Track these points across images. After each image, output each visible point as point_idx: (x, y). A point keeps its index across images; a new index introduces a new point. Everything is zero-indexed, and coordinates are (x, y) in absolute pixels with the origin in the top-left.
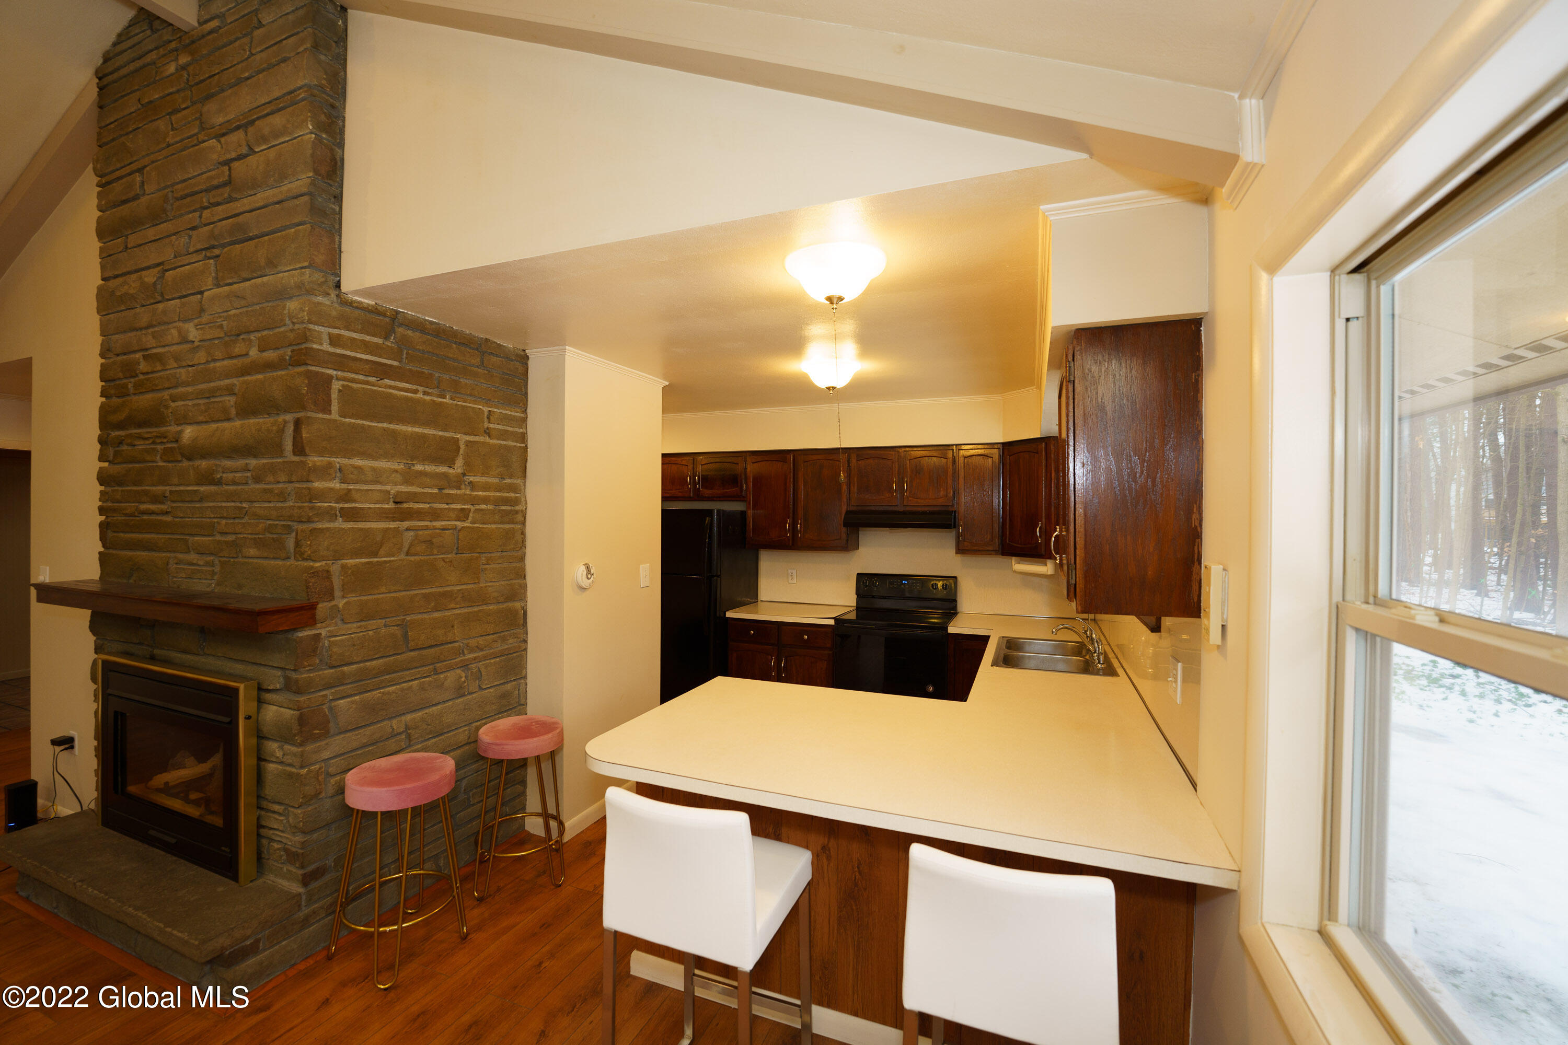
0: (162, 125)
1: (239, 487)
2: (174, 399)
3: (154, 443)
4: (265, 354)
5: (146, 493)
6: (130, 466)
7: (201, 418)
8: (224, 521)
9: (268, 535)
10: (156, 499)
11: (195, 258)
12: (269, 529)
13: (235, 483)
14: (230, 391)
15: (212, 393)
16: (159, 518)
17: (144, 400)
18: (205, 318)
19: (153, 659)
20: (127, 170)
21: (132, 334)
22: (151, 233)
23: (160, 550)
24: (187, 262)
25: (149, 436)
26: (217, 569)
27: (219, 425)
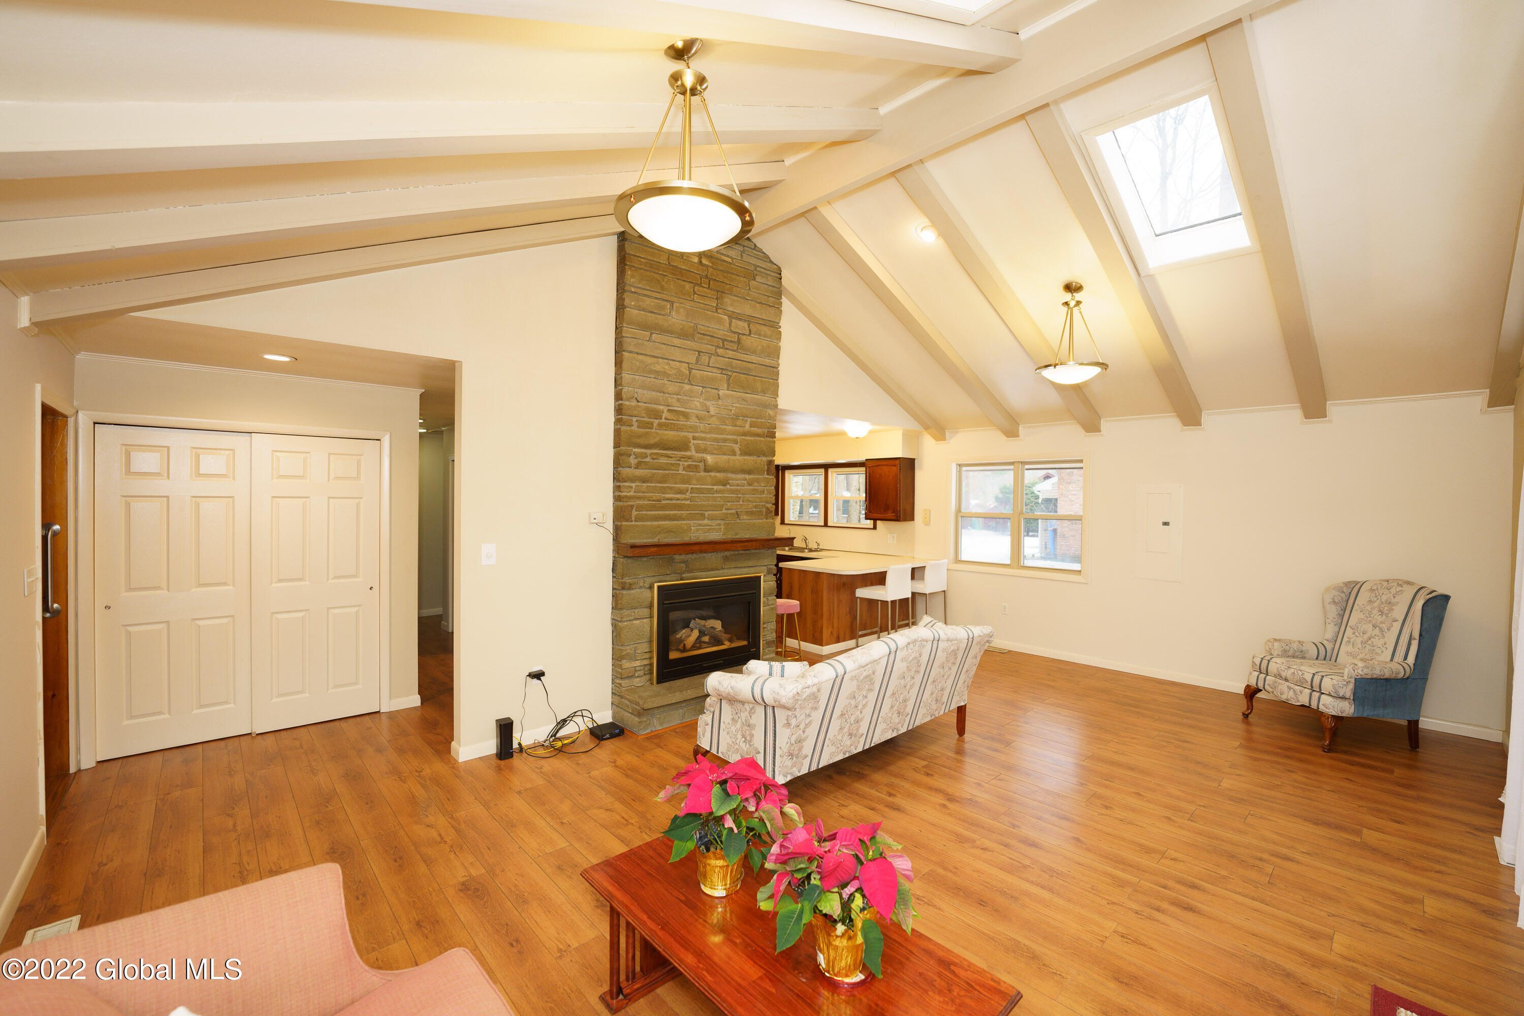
0: (688, 286)
1: (739, 488)
2: (694, 438)
3: (679, 460)
4: (752, 429)
5: (671, 488)
6: (656, 471)
7: (716, 452)
8: (729, 504)
9: (754, 509)
10: (681, 492)
11: (715, 370)
12: (756, 507)
13: (738, 485)
14: (736, 442)
15: (725, 440)
16: (683, 502)
17: (670, 435)
18: (720, 402)
19: (682, 579)
20: (658, 295)
21: (659, 394)
22: (677, 342)
23: (684, 519)
24: (710, 370)
25: (673, 456)
26: (722, 527)
27: (729, 457)
